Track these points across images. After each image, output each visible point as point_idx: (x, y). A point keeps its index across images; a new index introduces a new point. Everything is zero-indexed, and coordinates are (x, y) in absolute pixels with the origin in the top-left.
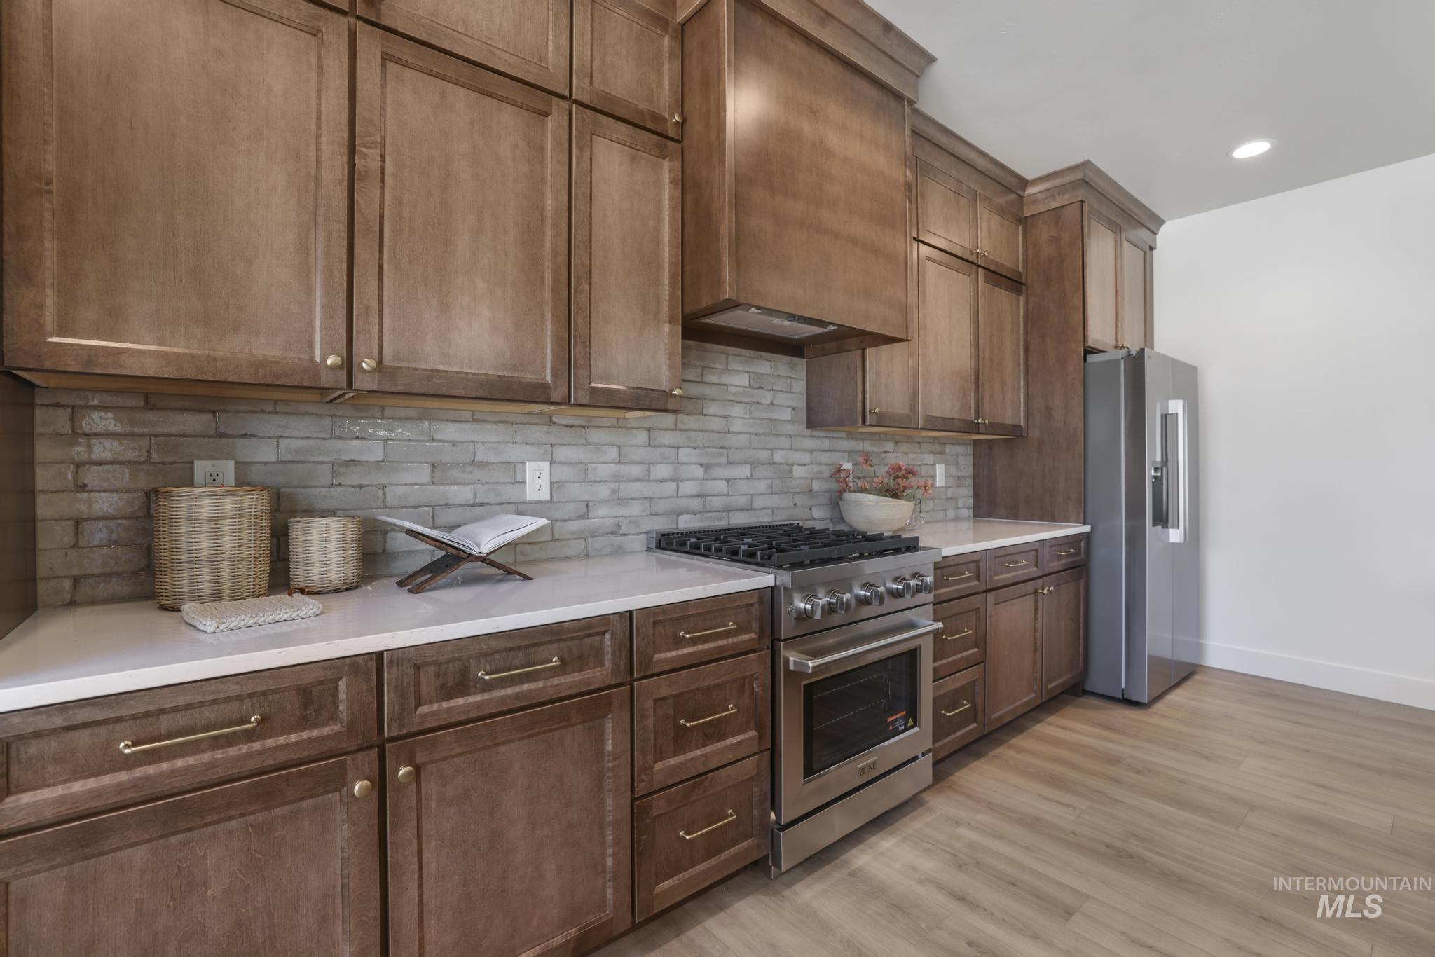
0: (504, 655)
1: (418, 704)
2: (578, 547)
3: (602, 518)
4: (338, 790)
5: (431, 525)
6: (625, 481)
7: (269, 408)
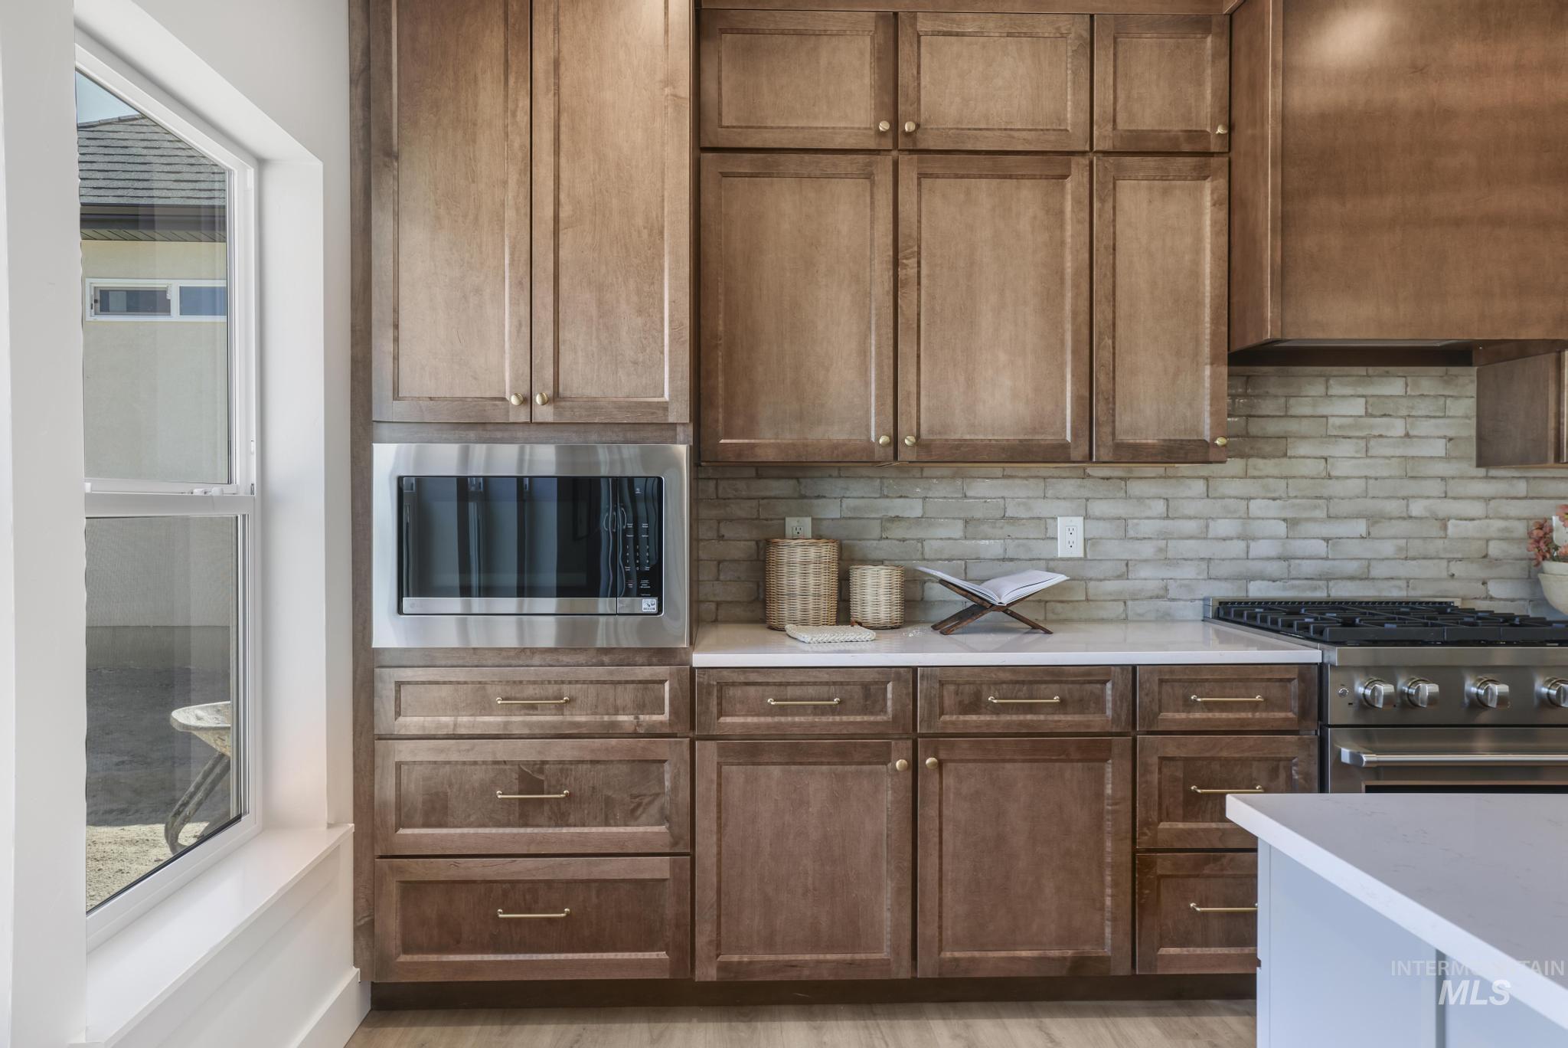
0: (1011, 686)
1: (942, 713)
2: (1118, 609)
3: (1145, 579)
4: (885, 763)
5: (964, 578)
6: (1175, 539)
7: (835, 473)
